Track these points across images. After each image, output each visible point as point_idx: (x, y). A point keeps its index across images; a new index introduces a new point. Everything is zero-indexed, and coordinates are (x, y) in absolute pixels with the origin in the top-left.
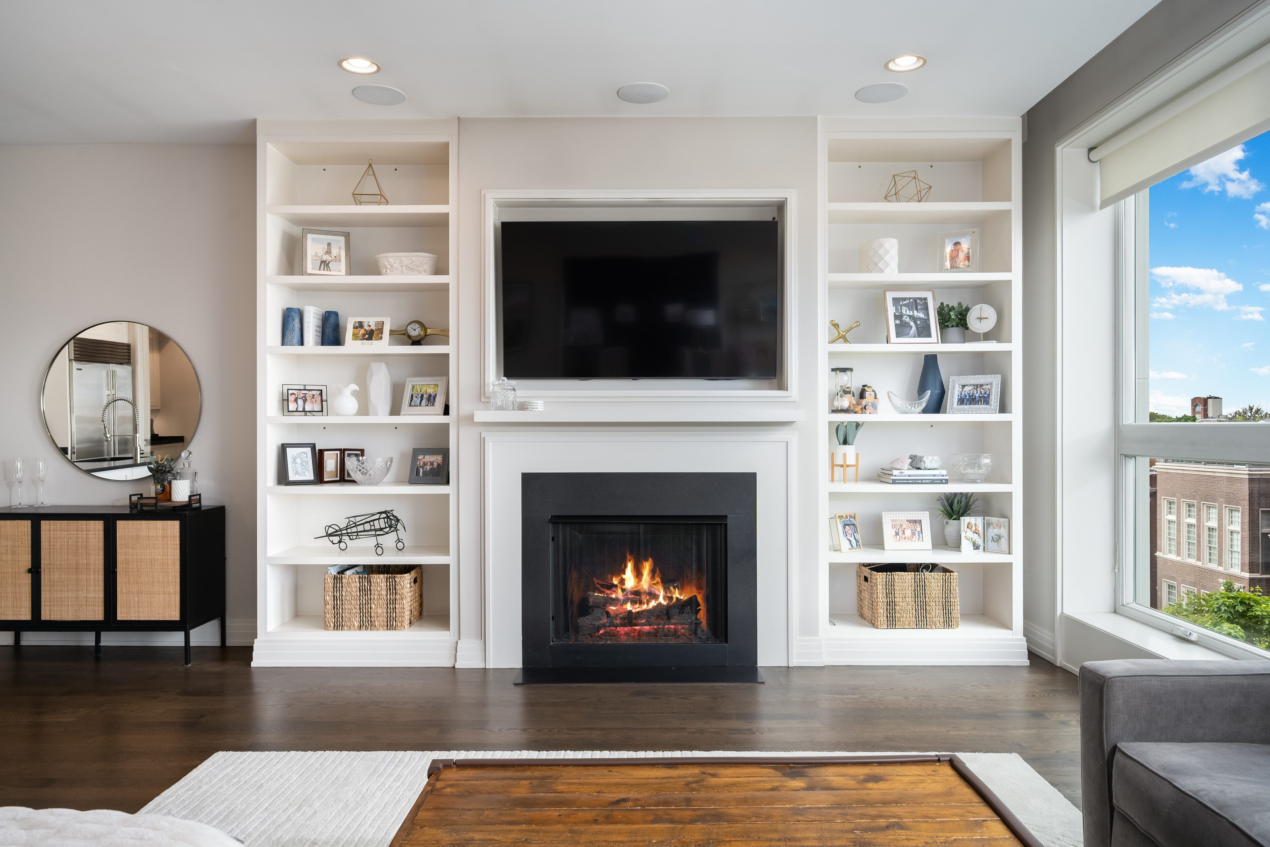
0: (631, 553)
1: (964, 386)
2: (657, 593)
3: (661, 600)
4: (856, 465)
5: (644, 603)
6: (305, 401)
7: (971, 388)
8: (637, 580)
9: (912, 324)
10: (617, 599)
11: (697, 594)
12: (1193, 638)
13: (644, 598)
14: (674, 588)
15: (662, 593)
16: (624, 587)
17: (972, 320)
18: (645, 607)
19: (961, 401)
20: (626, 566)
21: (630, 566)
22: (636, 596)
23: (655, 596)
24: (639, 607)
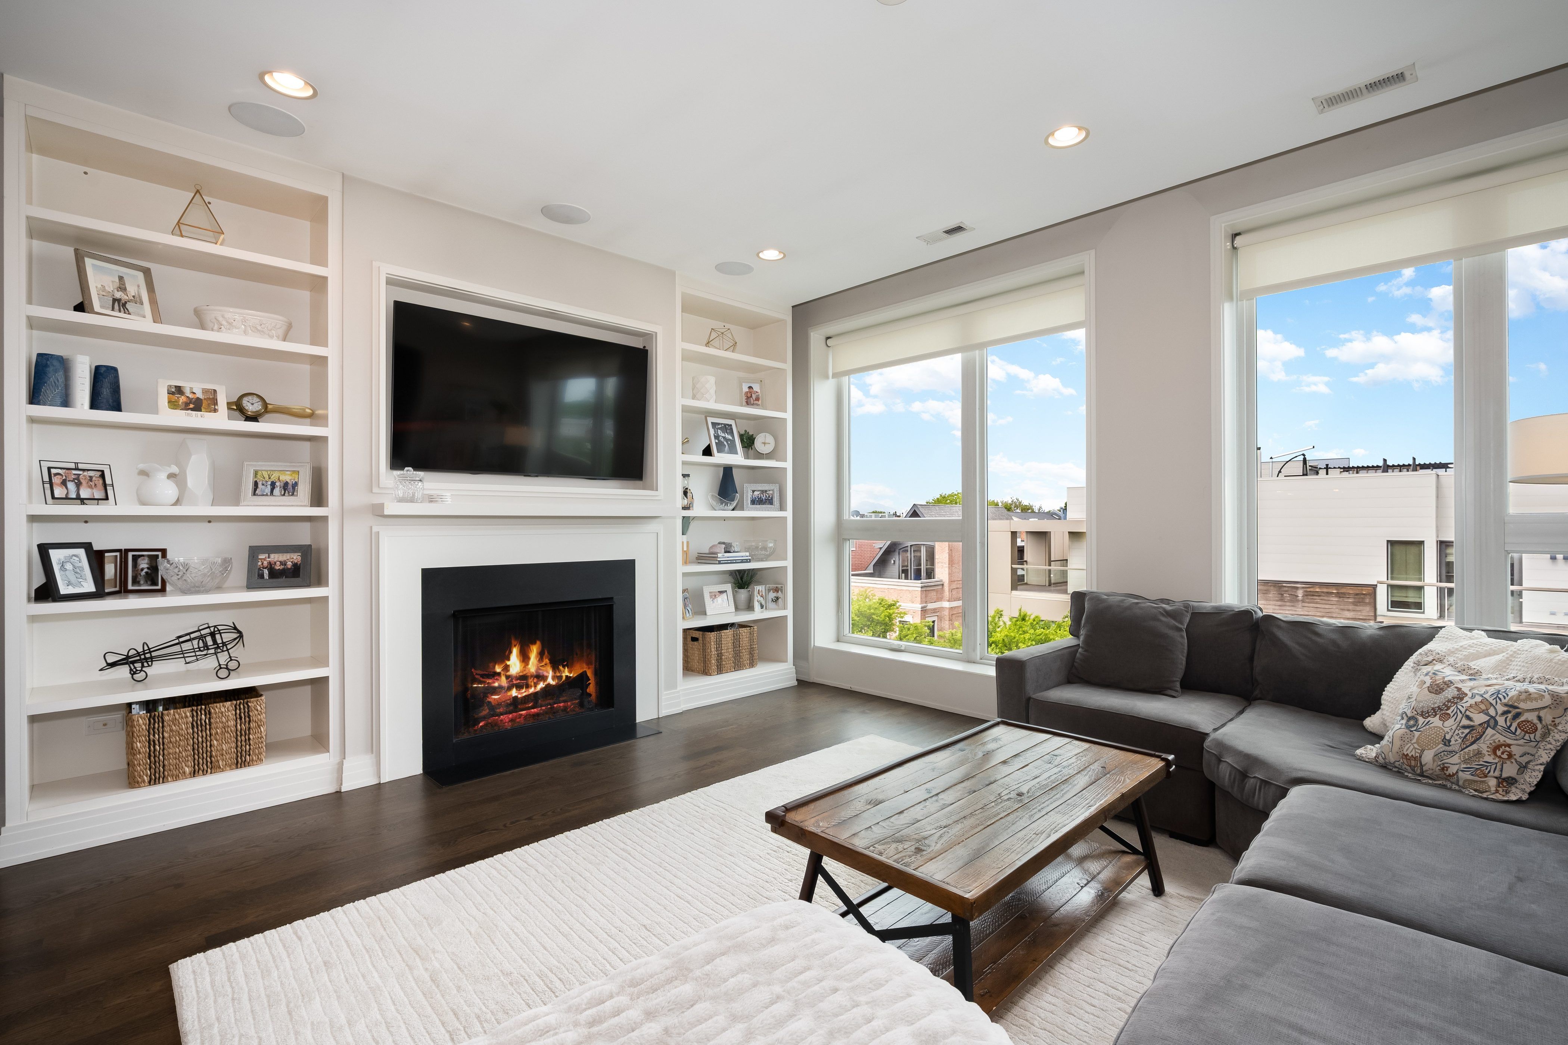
0: (515, 639)
1: (754, 491)
2: (545, 674)
3: (550, 681)
5: (531, 686)
6: (78, 485)
7: (759, 493)
8: (523, 665)
9: (725, 443)
10: (500, 687)
11: (587, 670)
12: (903, 648)
13: (531, 682)
14: (564, 667)
15: (550, 674)
16: (508, 674)
17: (758, 445)
18: (532, 690)
19: (753, 502)
20: (509, 653)
21: (515, 651)
22: (523, 680)
23: (543, 678)
24: (525, 692)
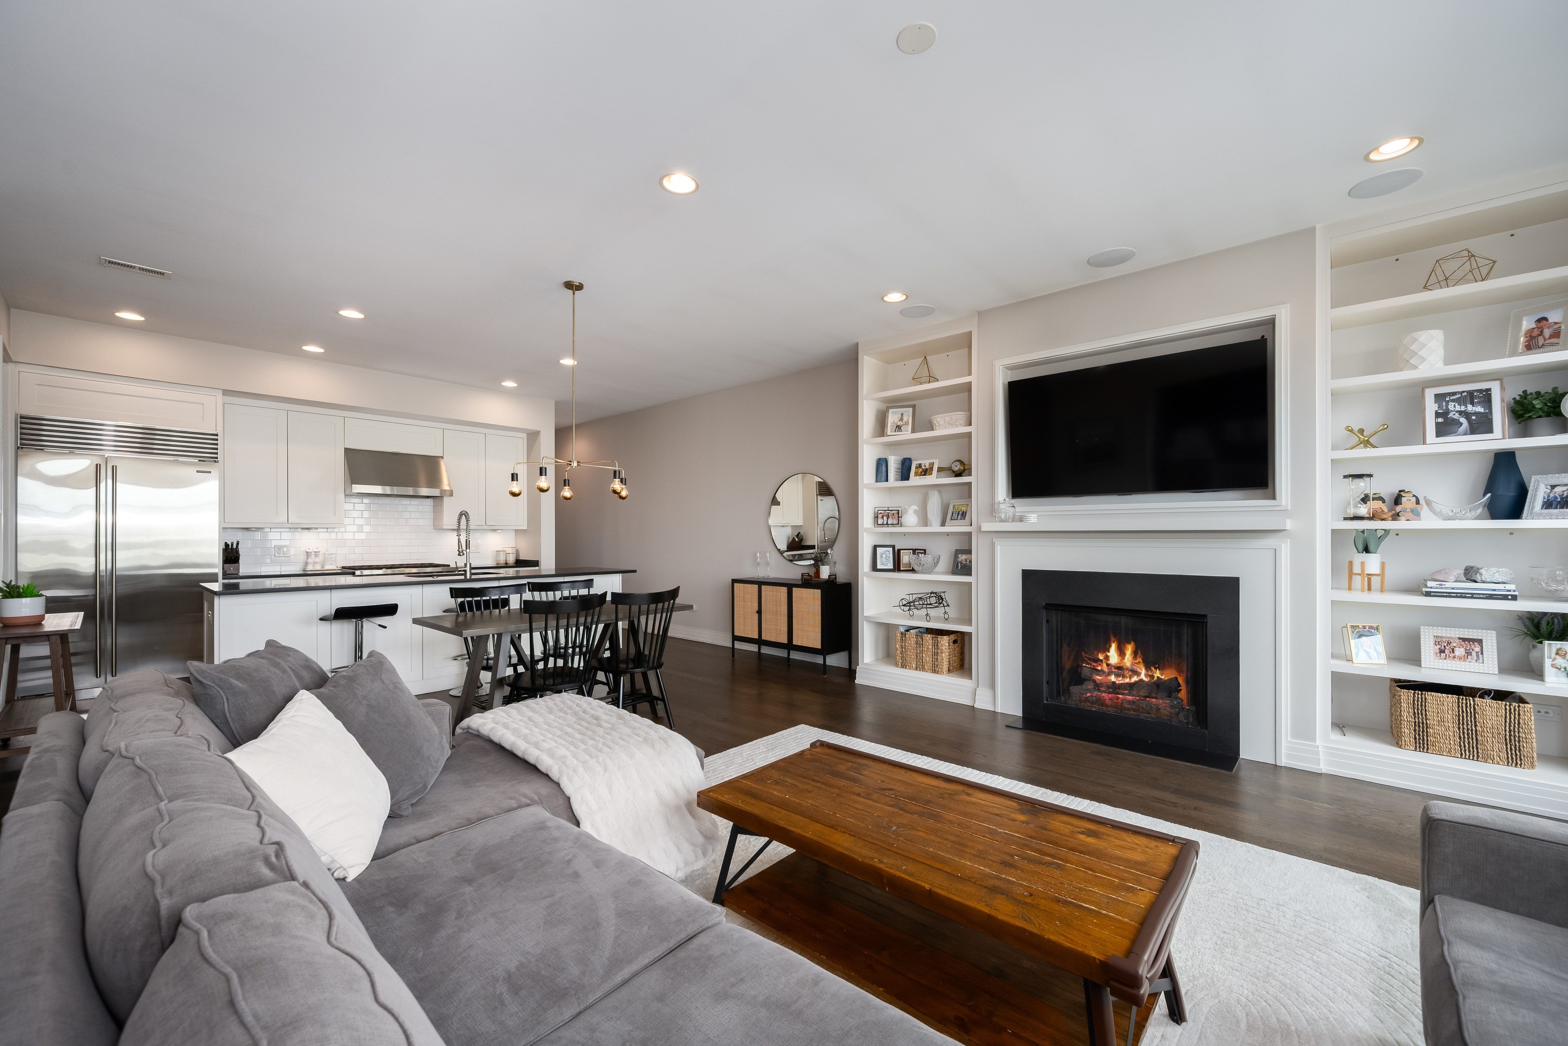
0: (1115, 636)
1: (1553, 487)
2: (1139, 670)
3: (1143, 677)
4: (1382, 575)
5: (1127, 677)
6: (888, 518)
8: (1120, 658)
9: (1463, 420)
10: (1102, 671)
11: (1178, 677)
13: (1127, 673)
14: (1156, 668)
15: (1143, 672)
16: (1108, 662)
18: (1127, 680)
20: (1110, 646)
21: (1114, 646)
22: (1119, 669)
23: (1136, 673)
24: (1122, 680)
